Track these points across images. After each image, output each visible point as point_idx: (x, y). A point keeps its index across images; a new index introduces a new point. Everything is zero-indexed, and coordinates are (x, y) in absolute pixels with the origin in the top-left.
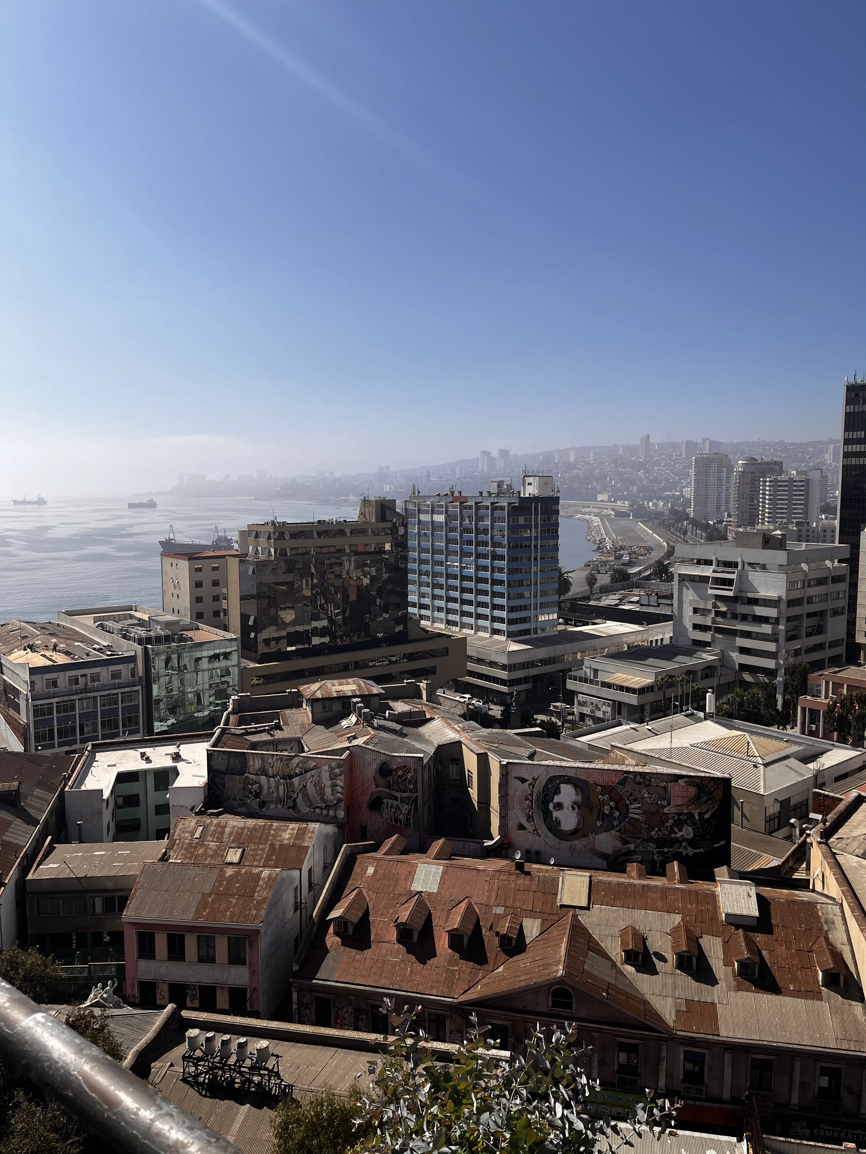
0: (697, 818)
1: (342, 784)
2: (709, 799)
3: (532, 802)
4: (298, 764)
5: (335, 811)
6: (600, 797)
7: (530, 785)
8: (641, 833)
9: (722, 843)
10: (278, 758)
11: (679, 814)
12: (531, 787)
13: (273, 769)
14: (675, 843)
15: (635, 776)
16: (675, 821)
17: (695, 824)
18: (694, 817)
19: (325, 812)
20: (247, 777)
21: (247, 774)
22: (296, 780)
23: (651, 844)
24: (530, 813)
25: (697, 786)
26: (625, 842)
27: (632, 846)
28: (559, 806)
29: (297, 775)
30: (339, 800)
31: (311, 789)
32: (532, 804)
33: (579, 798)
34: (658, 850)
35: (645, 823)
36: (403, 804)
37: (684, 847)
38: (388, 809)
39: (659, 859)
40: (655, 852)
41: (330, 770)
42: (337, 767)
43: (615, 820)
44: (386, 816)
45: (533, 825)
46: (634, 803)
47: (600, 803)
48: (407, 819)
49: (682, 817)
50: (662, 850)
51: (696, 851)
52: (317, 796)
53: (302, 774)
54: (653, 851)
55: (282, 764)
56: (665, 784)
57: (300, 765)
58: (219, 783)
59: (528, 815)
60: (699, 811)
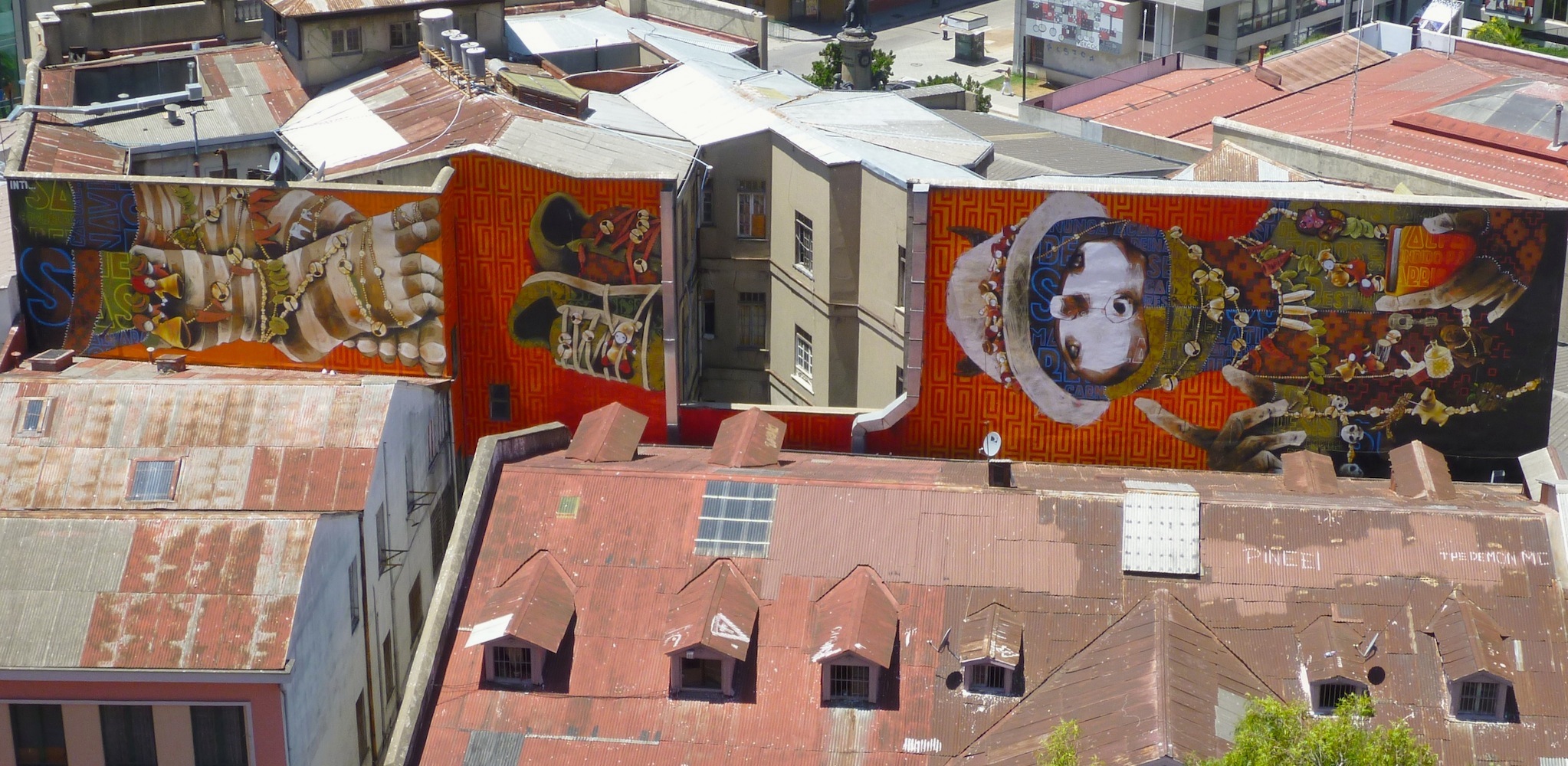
0: (1467, 320)
1: (435, 266)
2: (1506, 267)
3: (999, 295)
4: (296, 211)
5: (419, 346)
6: (1198, 274)
7: (995, 247)
8: (1309, 369)
9: (1531, 385)
10: (234, 195)
11: (1417, 314)
12: (999, 254)
13: (220, 230)
14: (1400, 392)
15: (1302, 212)
16: (1404, 333)
17: (1460, 337)
18: (1458, 321)
19: (386, 349)
20: (137, 254)
21: (137, 248)
22: (292, 260)
23: (1335, 399)
24: (994, 328)
25: (1474, 234)
26: (1263, 395)
27: (1280, 408)
29: (295, 244)
30: (429, 314)
31: (341, 287)
32: (1000, 301)
33: (1137, 282)
34: (1352, 413)
35: (1323, 340)
36: (617, 318)
37: (1425, 402)
38: (571, 332)
39: (1355, 438)
40: (1344, 419)
41: (397, 225)
42: (419, 216)
43: (1238, 336)
44: (568, 352)
45: (1002, 361)
46: (1294, 288)
47: (1198, 293)
48: (631, 358)
49: (1426, 322)
50: (1363, 412)
51: (1457, 411)
52: (358, 302)
53: (312, 241)
54: (1338, 418)
55: (246, 213)
56: (1384, 231)
57: (304, 216)
58: (55, 276)
59: (988, 332)
60: (1472, 302)
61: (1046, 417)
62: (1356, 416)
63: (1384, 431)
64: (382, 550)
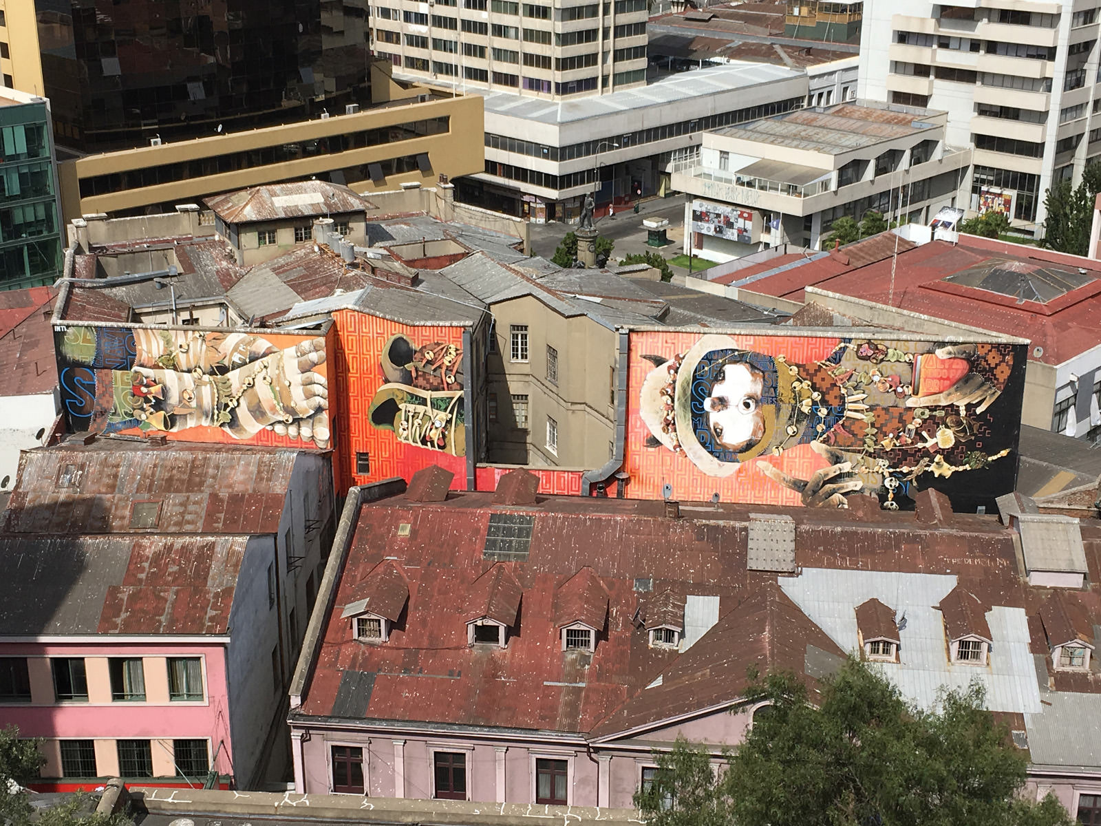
0: (963, 413)
1: (324, 380)
2: (988, 379)
3: (673, 398)
4: (237, 346)
5: (313, 429)
6: (796, 384)
7: (669, 368)
8: (865, 443)
9: (1004, 453)
10: (197, 335)
11: (932, 409)
12: (672, 372)
13: (188, 358)
14: (921, 457)
15: (860, 346)
16: (925, 421)
17: (959, 423)
18: (958, 413)
19: (292, 430)
20: (136, 372)
22: (233, 376)
23: (881, 462)
24: (670, 418)
25: (968, 359)
26: (837, 460)
27: (846, 467)
28: (722, 402)
29: (235, 366)
30: (319, 409)
31: (263, 392)
32: (673, 401)
33: (757, 388)
34: (891, 470)
35: (873, 425)
36: (436, 412)
37: (937, 463)
38: (408, 421)
39: (893, 485)
40: (887, 475)
41: (299, 354)
42: (312, 348)
43: (820, 423)
44: (405, 433)
45: (674, 438)
46: (855, 392)
47: (795, 396)
48: (444, 436)
49: (937, 413)
50: (898, 470)
51: (957, 469)
52: (275, 402)
53: (246, 364)
54: (882, 473)
55: (204, 347)
56: (911, 357)
57: (241, 348)
58: (83, 385)
59: (666, 420)
60: (966, 401)
61: (701, 472)
62: (894, 472)
63: (911, 481)
64: (288, 558)
